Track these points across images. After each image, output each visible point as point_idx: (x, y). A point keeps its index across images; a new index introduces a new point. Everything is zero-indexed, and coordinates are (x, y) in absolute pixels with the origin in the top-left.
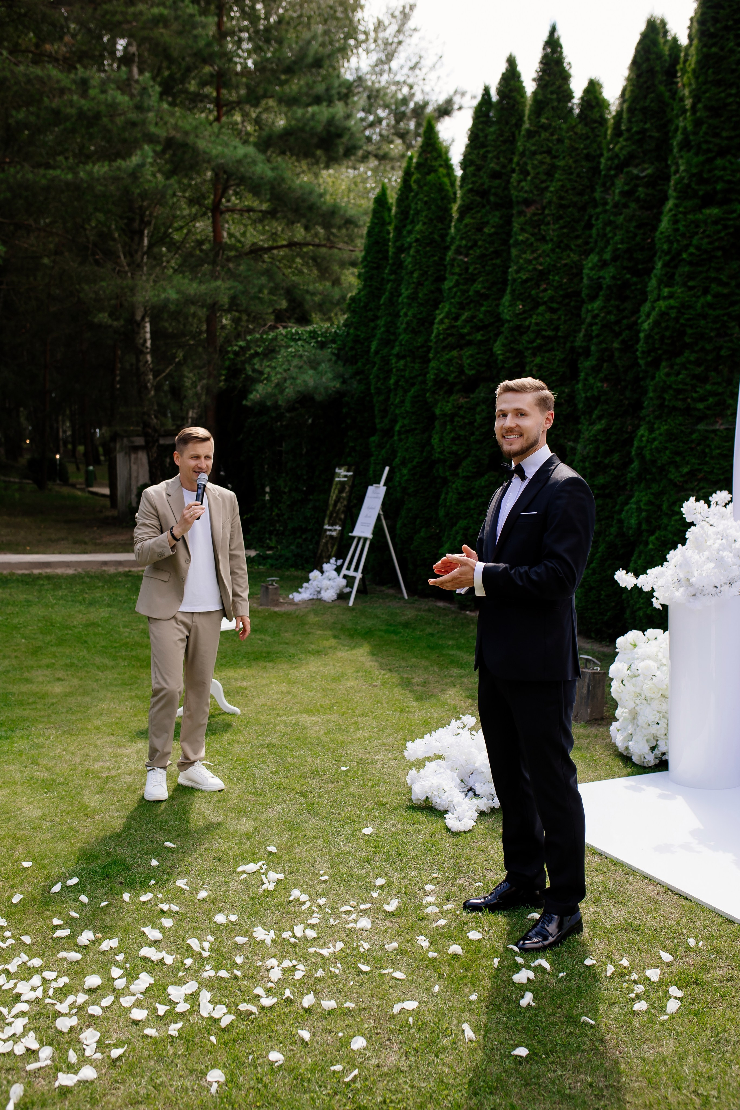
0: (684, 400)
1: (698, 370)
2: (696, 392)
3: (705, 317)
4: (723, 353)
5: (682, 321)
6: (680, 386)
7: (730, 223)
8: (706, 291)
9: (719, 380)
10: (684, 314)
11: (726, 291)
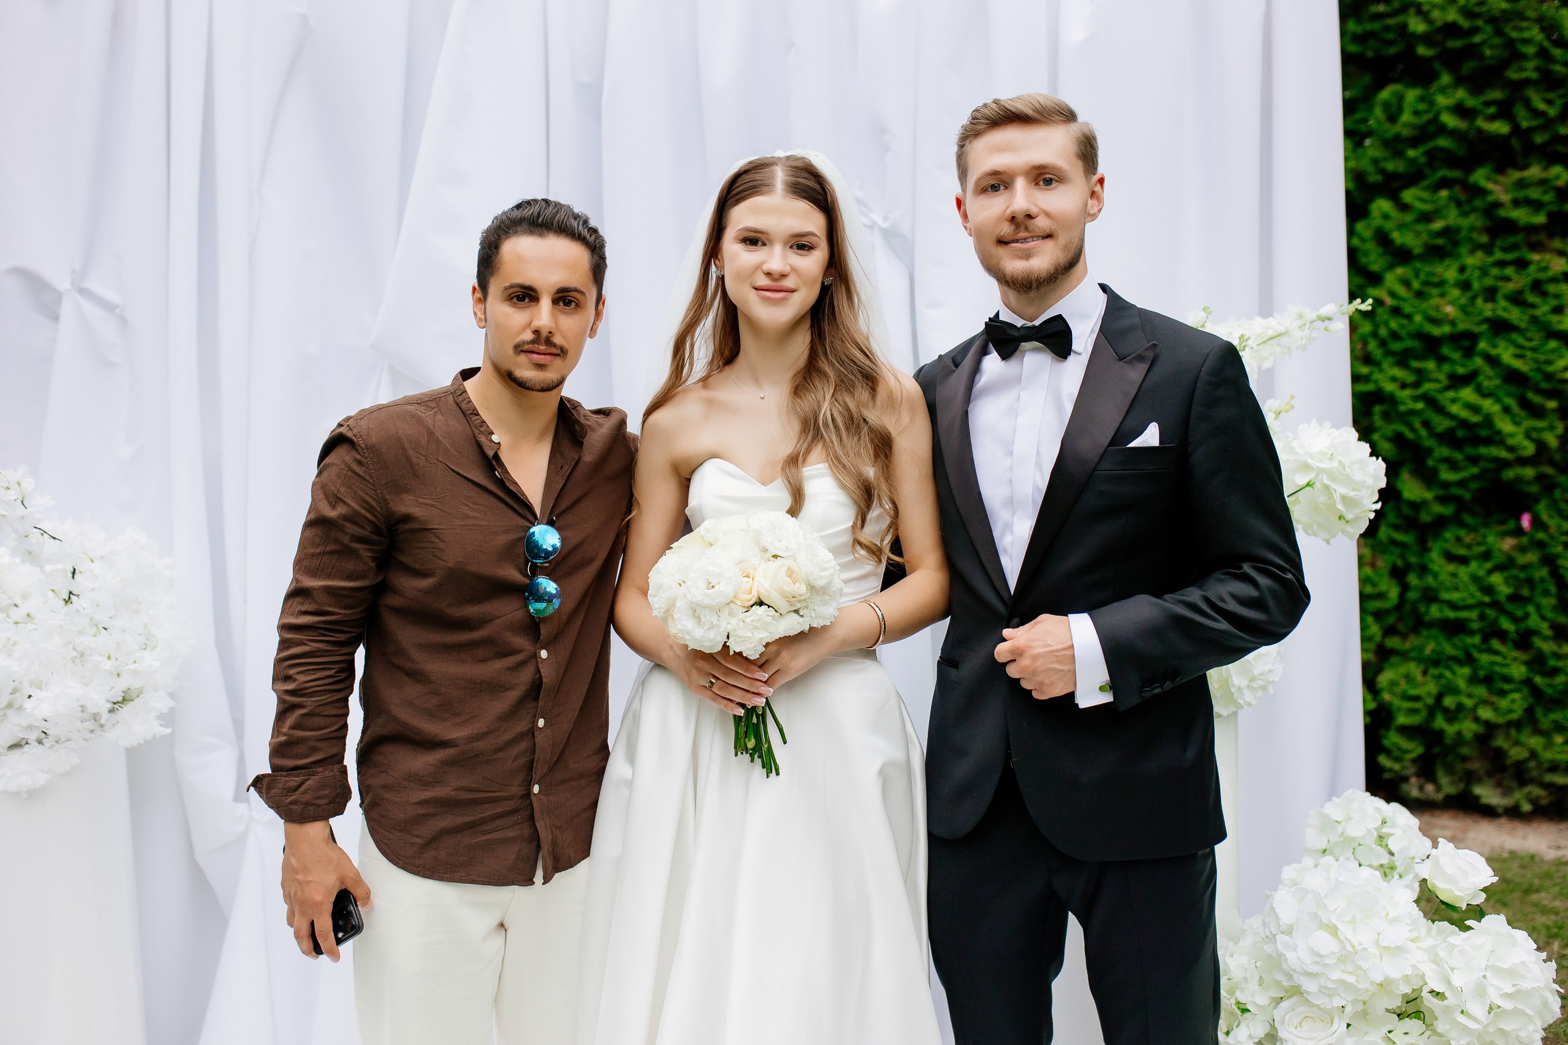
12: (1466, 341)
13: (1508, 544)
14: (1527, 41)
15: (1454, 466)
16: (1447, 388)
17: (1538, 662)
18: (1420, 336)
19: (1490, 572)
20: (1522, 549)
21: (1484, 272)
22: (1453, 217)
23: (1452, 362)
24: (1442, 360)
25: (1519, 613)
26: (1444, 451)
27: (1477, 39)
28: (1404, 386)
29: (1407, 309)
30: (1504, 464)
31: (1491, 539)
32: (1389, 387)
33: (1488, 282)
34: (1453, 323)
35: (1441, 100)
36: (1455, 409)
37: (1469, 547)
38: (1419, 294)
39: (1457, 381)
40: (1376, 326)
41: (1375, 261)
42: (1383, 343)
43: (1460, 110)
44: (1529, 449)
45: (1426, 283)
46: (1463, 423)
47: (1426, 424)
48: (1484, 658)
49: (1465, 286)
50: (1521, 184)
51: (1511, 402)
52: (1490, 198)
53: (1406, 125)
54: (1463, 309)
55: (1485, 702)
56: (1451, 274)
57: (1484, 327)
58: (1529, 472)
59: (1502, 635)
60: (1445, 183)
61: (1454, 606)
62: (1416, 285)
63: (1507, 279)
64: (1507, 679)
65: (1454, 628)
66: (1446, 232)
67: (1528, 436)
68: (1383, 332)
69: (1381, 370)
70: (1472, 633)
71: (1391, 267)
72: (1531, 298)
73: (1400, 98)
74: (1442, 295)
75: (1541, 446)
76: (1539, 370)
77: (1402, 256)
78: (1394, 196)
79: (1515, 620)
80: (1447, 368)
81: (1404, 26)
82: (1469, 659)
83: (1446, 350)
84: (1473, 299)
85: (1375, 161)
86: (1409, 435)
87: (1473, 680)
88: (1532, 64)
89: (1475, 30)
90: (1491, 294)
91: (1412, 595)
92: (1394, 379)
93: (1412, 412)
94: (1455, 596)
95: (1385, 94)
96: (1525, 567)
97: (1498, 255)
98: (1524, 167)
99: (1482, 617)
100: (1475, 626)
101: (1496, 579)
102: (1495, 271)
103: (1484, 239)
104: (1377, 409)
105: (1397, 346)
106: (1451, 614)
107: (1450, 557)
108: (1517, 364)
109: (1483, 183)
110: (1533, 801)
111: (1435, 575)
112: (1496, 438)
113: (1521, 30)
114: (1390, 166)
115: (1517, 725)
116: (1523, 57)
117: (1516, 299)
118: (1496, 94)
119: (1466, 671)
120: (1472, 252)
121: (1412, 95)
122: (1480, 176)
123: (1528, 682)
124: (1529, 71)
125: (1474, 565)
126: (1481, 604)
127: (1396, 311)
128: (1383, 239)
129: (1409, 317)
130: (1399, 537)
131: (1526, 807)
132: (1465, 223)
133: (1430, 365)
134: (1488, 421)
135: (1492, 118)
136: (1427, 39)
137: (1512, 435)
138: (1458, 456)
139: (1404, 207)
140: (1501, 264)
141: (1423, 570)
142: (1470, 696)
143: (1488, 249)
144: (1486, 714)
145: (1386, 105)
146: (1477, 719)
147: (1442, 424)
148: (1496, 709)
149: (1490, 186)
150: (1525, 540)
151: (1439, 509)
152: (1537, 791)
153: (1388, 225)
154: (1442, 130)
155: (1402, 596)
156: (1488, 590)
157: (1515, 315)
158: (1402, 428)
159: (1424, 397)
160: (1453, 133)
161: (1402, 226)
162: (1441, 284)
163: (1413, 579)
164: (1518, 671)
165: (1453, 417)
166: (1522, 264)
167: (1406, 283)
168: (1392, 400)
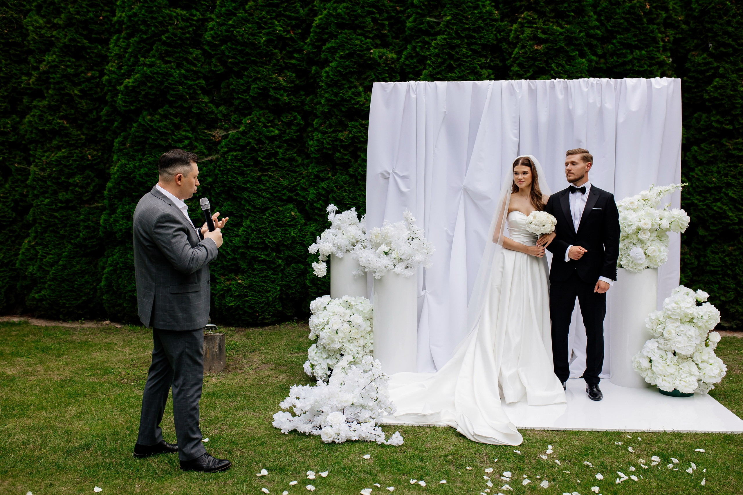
0: (166, 140)
1: (176, 121)
2: (175, 135)
3: (181, 84)
4: (193, 110)
5: (166, 84)
6: (165, 130)
7: (194, 23)
8: (179, 66)
9: (188, 129)
10: (167, 80)
11: (194, 69)
12: (718, 189)
13: (730, 248)
14: (738, 103)
15: (714, 225)
16: (713, 202)
17: (738, 284)
18: (705, 187)
19: (725, 257)
20: (735, 250)
21: (724, 169)
22: (715, 152)
23: (715, 195)
24: (711, 194)
25: (734, 269)
26: (712, 221)
27: (723, 102)
28: (700, 201)
29: (702, 179)
30: (729, 224)
31: (725, 247)
32: (696, 202)
33: (726, 172)
34: (715, 183)
35: (713, 118)
36: (715, 208)
37: (719, 249)
38: (705, 175)
39: (716, 200)
40: (692, 184)
41: (692, 164)
42: (694, 189)
43: (718, 121)
44: (737, 220)
45: (707, 172)
46: (717, 212)
47: (706, 213)
48: (723, 282)
49: (719, 173)
50: (736, 143)
51: (731, 206)
52: (727, 147)
53: (702, 125)
54: (717, 179)
55: (723, 295)
56: (715, 169)
57: (724, 185)
58: (737, 227)
59: (728, 276)
60: (713, 142)
61: (714, 266)
62: (704, 172)
63: (732, 171)
64: (729, 288)
65: (713, 273)
66: (714, 157)
67: (736, 217)
68: (694, 185)
69: (693, 197)
70: (719, 275)
71: (697, 166)
72: (738, 177)
73: (701, 116)
74: (712, 175)
75: (740, 219)
76: (740, 198)
77: (700, 163)
78: (699, 146)
79: (732, 271)
80: (713, 196)
81: (703, 96)
82: (718, 283)
83: (713, 191)
84: (721, 176)
85: (693, 135)
86: (701, 216)
87: (719, 289)
88: (739, 110)
89: (723, 99)
90: (726, 175)
91: (701, 264)
92: (697, 199)
93: (703, 209)
94: (714, 263)
95: (696, 115)
96: (735, 256)
97: (729, 164)
98: (738, 139)
99: (722, 270)
100: (720, 272)
101: (727, 258)
102: (727, 169)
103: (725, 159)
104: (692, 208)
105: (699, 190)
106: (713, 269)
107: (713, 252)
108: (733, 196)
109: (725, 143)
110: (736, 325)
111: (708, 257)
112: (728, 217)
113: (736, 100)
114: (697, 136)
115: (732, 302)
116: (737, 108)
117: (734, 177)
118: (729, 118)
119: (717, 286)
120: (721, 163)
121: (704, 116)
122: (724, 141)
123: (735, 289)
124: (738, 112)
125: (720, 254)
126: (722, 266)
127: (698, 179)
128: (694, 158)
129: (702, 181)
130: (698, 246)
131: (735, 327)
132: (719, 154)
133: (708, 195)
134: (725, 212)
135: (727, 125)
136: (708, 100)
137: (731, 216)
138: (716, 222)
139: (701, 149)
140: (730, 167)
141: (705, 256)
142: (718, 293)
143: (726, 162)
144: (723, 298)
145: (696, 118)
146: (720, 300)
147: (711, 213)
148: (726, 297)
149: (727, 144)
150: (735, 247)
151: (710, 238)
152: (738, 322)
153: (697, 154)
154: (713, 127)
155: (698, 264)
156: (724, 262)
157: (733, 181)
158: (700, 214)
159: (706, 205)
160: (716, 128)
161: (700, 154)
162: (712, 172)
163: (702, 259)
164: (733, 286)
165: (715, 211)
166: (736, 167)
167: (701, 171)
168: (696, 205)
